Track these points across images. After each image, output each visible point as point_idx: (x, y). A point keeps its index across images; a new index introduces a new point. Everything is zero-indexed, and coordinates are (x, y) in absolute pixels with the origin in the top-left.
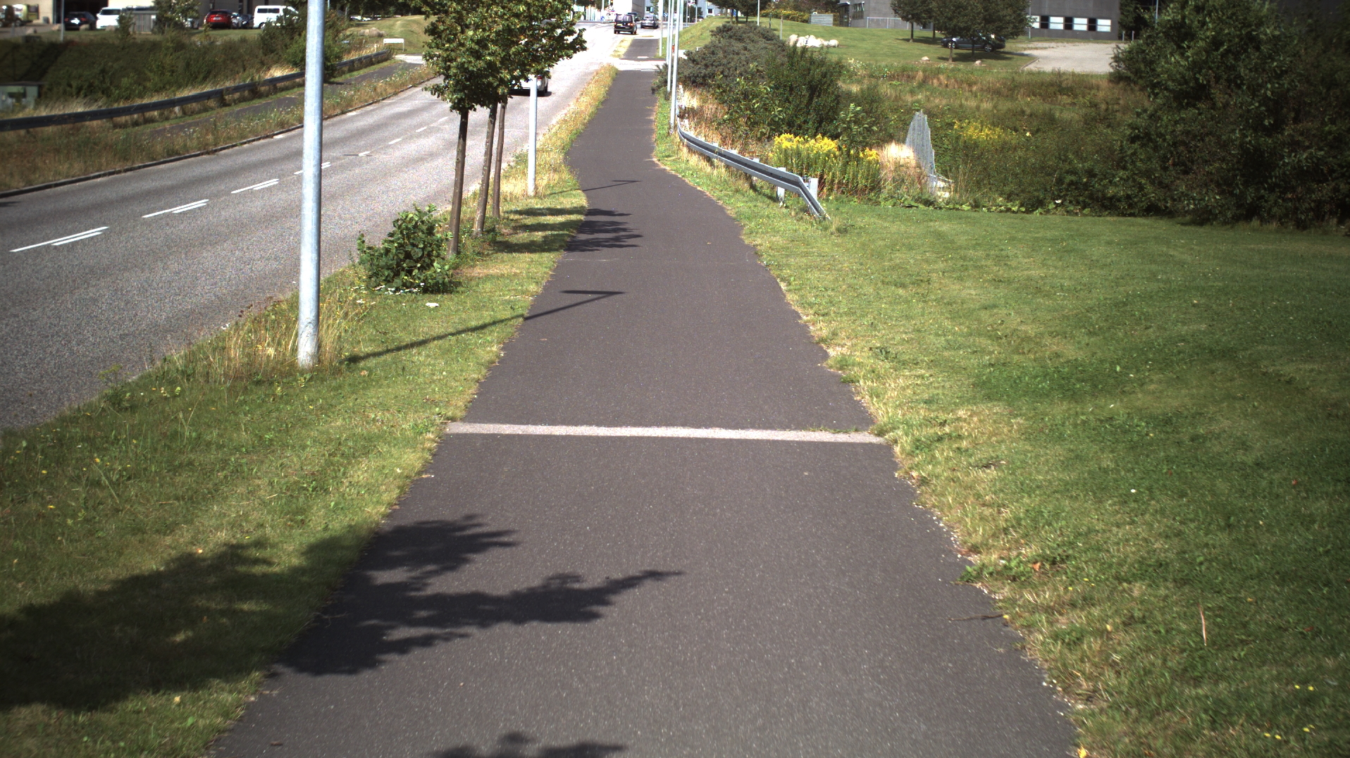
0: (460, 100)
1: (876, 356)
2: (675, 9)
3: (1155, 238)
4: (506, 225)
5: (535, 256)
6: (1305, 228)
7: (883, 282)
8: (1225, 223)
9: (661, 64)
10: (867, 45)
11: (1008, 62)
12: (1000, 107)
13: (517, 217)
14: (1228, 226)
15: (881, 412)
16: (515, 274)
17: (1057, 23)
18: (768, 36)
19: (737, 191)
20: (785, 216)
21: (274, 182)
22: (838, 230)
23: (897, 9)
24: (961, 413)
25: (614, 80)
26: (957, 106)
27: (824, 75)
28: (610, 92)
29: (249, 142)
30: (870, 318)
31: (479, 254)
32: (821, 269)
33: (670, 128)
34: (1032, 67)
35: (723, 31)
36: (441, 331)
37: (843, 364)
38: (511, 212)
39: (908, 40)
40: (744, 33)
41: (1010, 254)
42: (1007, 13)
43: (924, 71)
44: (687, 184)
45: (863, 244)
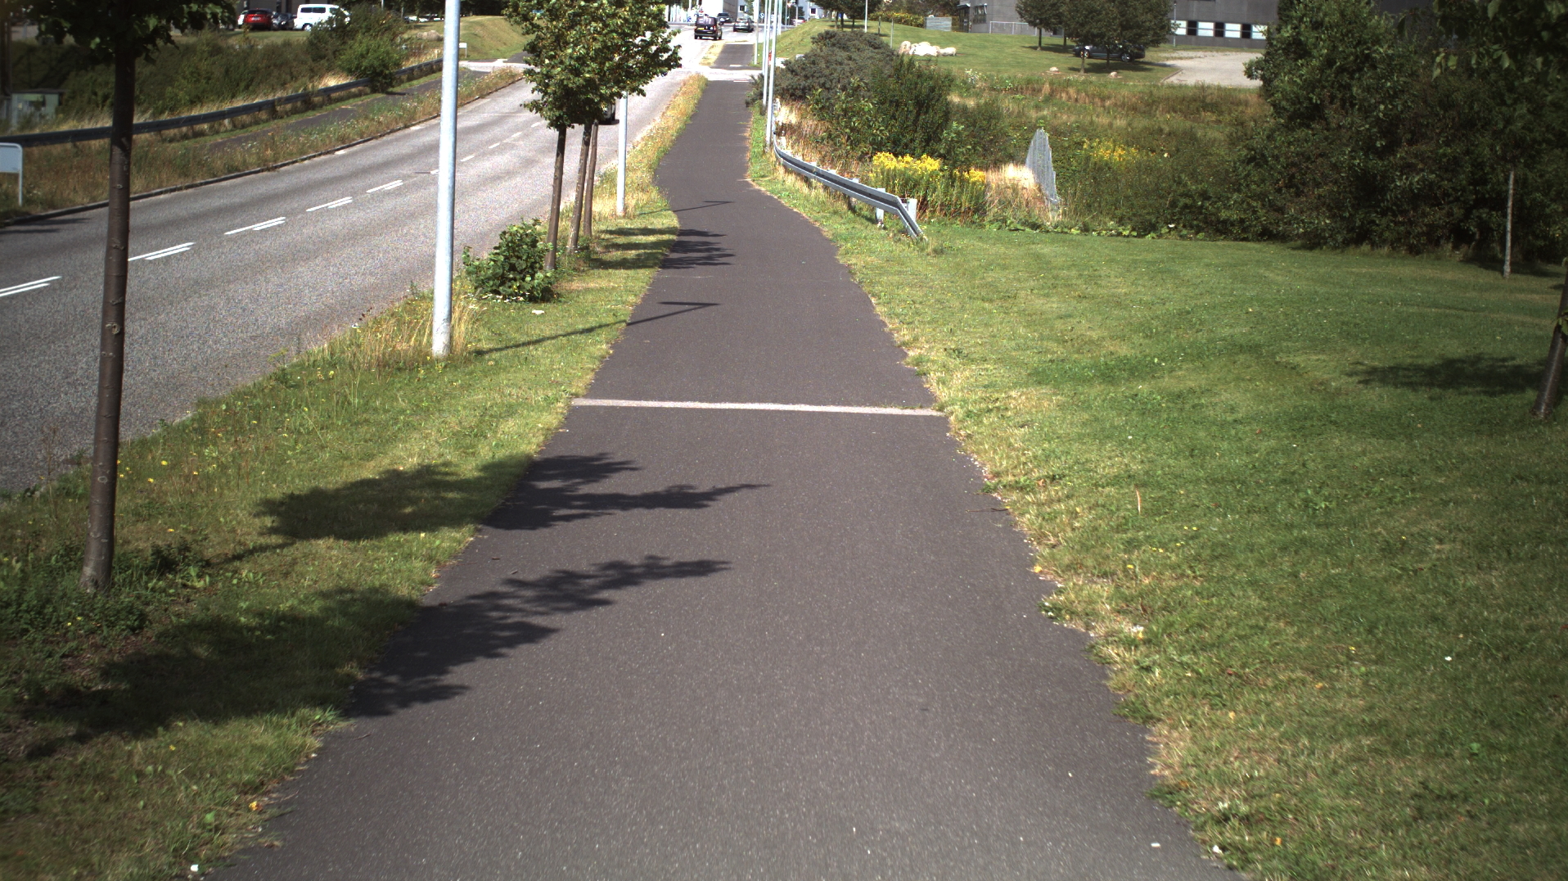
0: (559, 118)
1: (950, 355)
2: (773, 9)
3: (1258, 261)
4: (598, 244)
5: (631, 272)
6: (1418, 253)
7: (970, 298)
8: (1335, 248)
9: (756, 73)
10: (989, 54)
11: (1147, 73)
12: (1135, 125)
13: (608, 236)
14: (1338, 251)
15: (943, 394)
16: (613, 288)
17: (1206, 29)
18: (875, 43)
19: (835, 213)
20: (883, 238)
21: (347, 200)
22: (935, 251)
23: (1024, 12)
24: (1013, 393)
25: (704, 92)
26: (1087, 123)
27: (932, 89)
28: (700, 105)
29: (310, 158)
30: (951, 326)
31: (575, 269)
32: (912, 286)
33: (765, 146)
34: (1174, 80)
35: (825, 38)
36: (553, 333)
37: (919, 361)
38: (603, 232)
39: (1035, 48)
40: (849, 40)
41: (1103, 273)
42: (1146, 19)
43: (1052, 84)
44: (782, 205)
45: (958, 264)
